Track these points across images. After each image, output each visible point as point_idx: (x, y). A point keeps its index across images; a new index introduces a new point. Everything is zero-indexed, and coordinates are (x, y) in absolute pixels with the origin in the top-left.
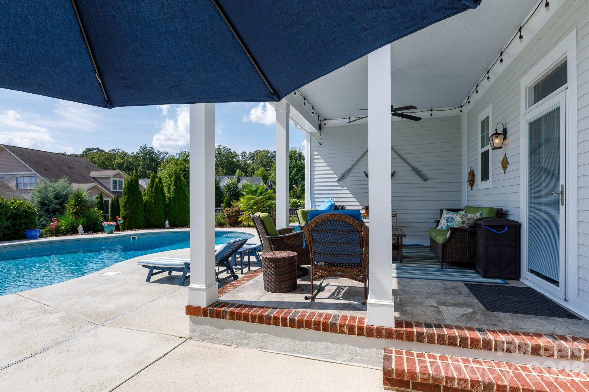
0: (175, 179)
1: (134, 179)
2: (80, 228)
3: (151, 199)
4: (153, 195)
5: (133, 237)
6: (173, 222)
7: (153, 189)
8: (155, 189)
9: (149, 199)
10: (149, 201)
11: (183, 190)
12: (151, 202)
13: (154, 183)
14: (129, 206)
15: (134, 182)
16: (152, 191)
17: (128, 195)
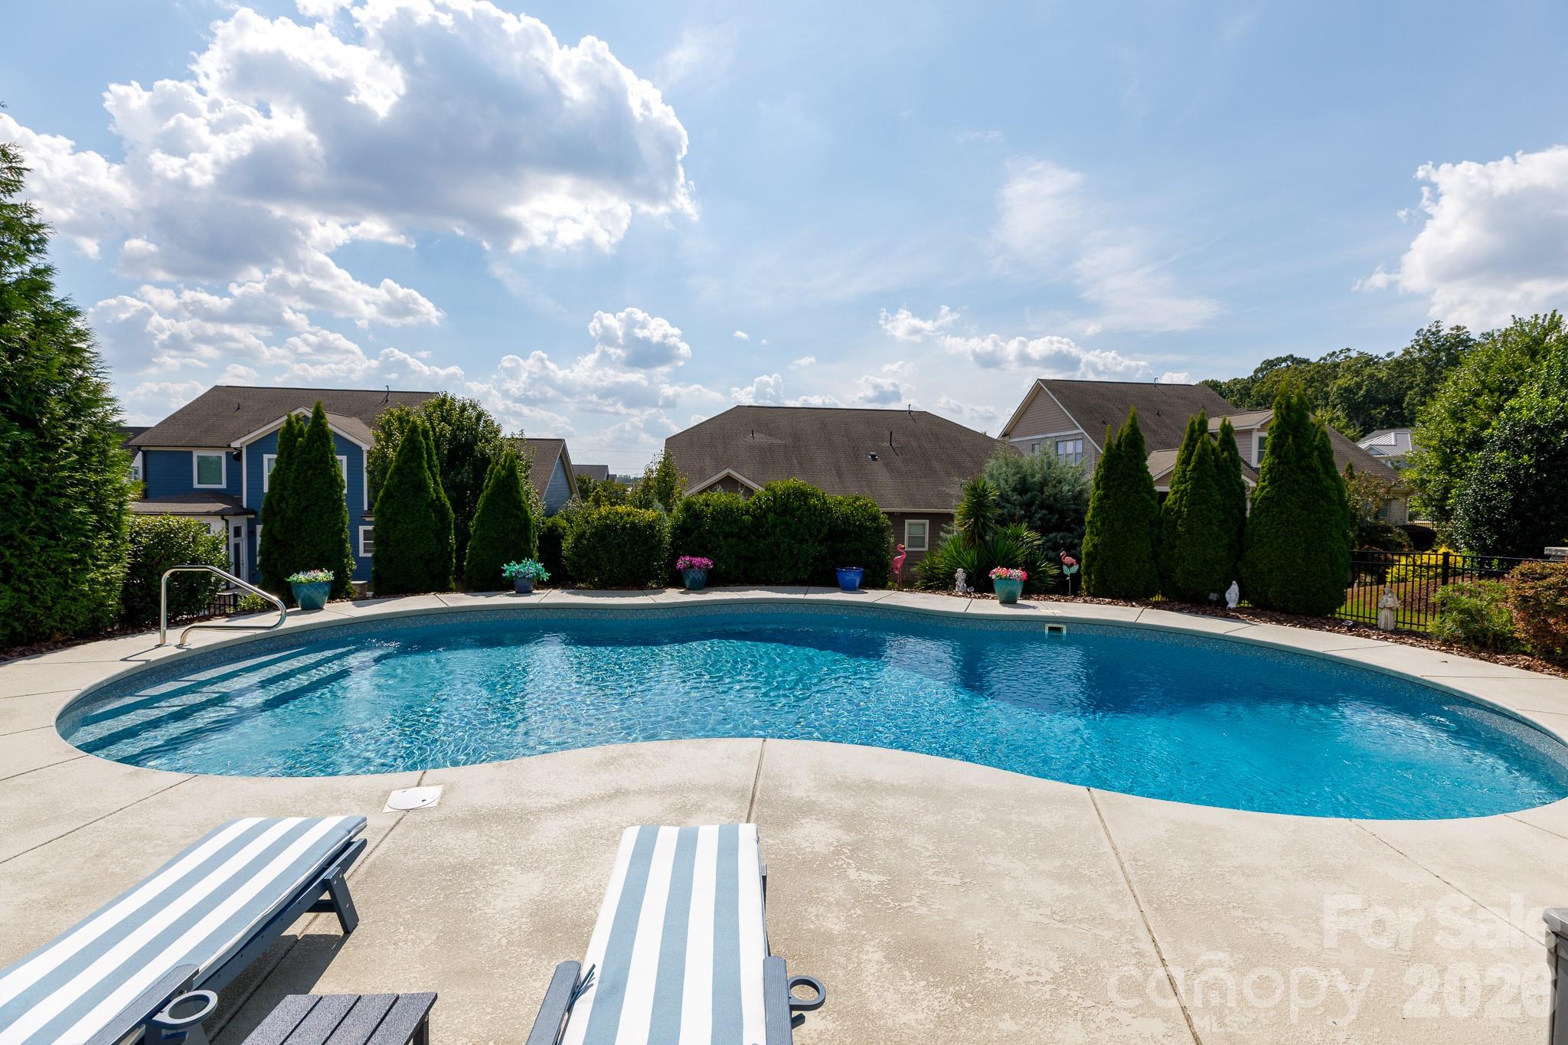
0: (1278, 427)
1: (1127, 436)
2: (960, 574)
3: (1181, 500)
4: (1186, 489)
5: (1051, 625)
6: (1259, 590)
7: (1190, 468)
8: (1194, 469)
9: (1174, 503)
10: (1172, 510)
11: (1313, 470)
12: (1179, 512)
13: (1194, 447)
14: (1103, 524)
15: (1126, 446)
16: (1185, 476)
17: (1104, 489)
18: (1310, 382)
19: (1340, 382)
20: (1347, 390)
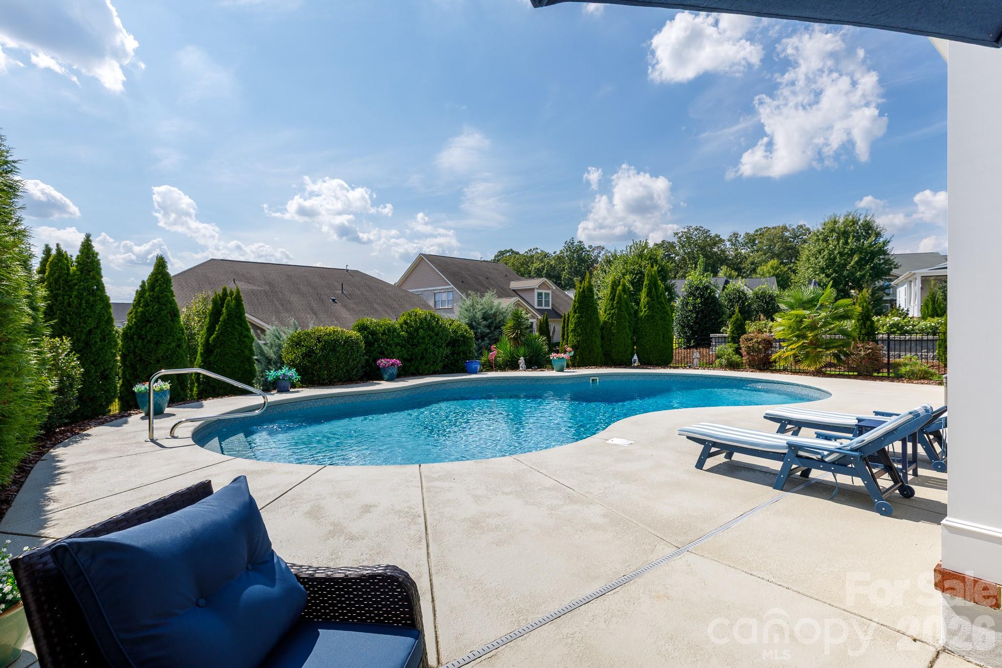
0: (649, 284)
1: (587, 287)
2: (522, 360)
3: (612, 319)
4: (614, 312)
5: (592, 378)
6: (645, 356)
7: (615, 302)
8: (617, 303)
9: (609, 319)
10: (608, 322)
11: (662, 303)
12: (612, 323)
13: (615, 292)
14: (581, 330)
15: (588, 292)
16: (613, 306)
17: (579, 313)
18: (522, 265)
19: (535, 265)
20: (538, 270)
